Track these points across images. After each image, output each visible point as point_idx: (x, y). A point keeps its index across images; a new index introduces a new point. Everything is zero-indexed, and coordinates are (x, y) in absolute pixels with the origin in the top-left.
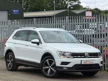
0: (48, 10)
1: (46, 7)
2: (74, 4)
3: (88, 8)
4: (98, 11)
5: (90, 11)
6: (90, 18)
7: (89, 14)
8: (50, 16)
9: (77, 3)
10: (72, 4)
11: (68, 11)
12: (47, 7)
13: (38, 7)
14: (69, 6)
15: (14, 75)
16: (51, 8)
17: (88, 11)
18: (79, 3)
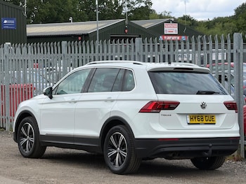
0: (79, 19)
1: (73, 13)
2: (137, 6)
3: (166, 14)
4: (189, 22)
5: (173, 22)
6: (174, 38)
7: (171, 29)
8: (86, 33)
9: (143, 5)
10: (132, 5)
11: (127, 22)
12: (75, 12)
13: (56, 13)
14: (126, 10)
15: (26, 165)
16: (86, 15)
17: (168, 22)
18: (149, 3)
